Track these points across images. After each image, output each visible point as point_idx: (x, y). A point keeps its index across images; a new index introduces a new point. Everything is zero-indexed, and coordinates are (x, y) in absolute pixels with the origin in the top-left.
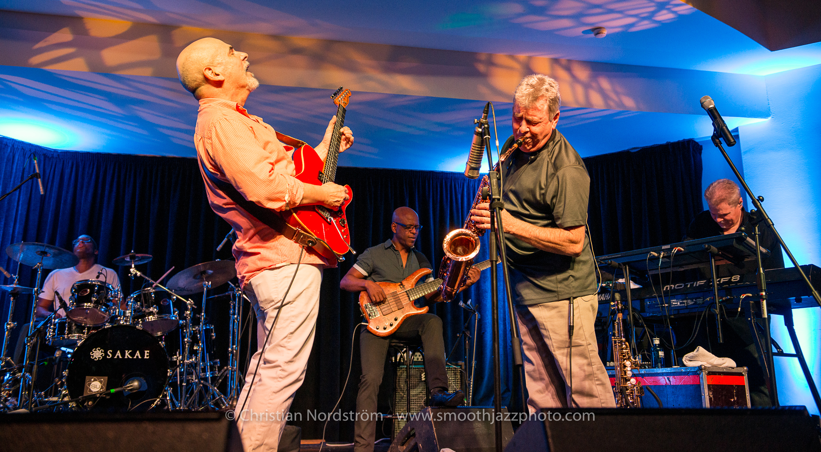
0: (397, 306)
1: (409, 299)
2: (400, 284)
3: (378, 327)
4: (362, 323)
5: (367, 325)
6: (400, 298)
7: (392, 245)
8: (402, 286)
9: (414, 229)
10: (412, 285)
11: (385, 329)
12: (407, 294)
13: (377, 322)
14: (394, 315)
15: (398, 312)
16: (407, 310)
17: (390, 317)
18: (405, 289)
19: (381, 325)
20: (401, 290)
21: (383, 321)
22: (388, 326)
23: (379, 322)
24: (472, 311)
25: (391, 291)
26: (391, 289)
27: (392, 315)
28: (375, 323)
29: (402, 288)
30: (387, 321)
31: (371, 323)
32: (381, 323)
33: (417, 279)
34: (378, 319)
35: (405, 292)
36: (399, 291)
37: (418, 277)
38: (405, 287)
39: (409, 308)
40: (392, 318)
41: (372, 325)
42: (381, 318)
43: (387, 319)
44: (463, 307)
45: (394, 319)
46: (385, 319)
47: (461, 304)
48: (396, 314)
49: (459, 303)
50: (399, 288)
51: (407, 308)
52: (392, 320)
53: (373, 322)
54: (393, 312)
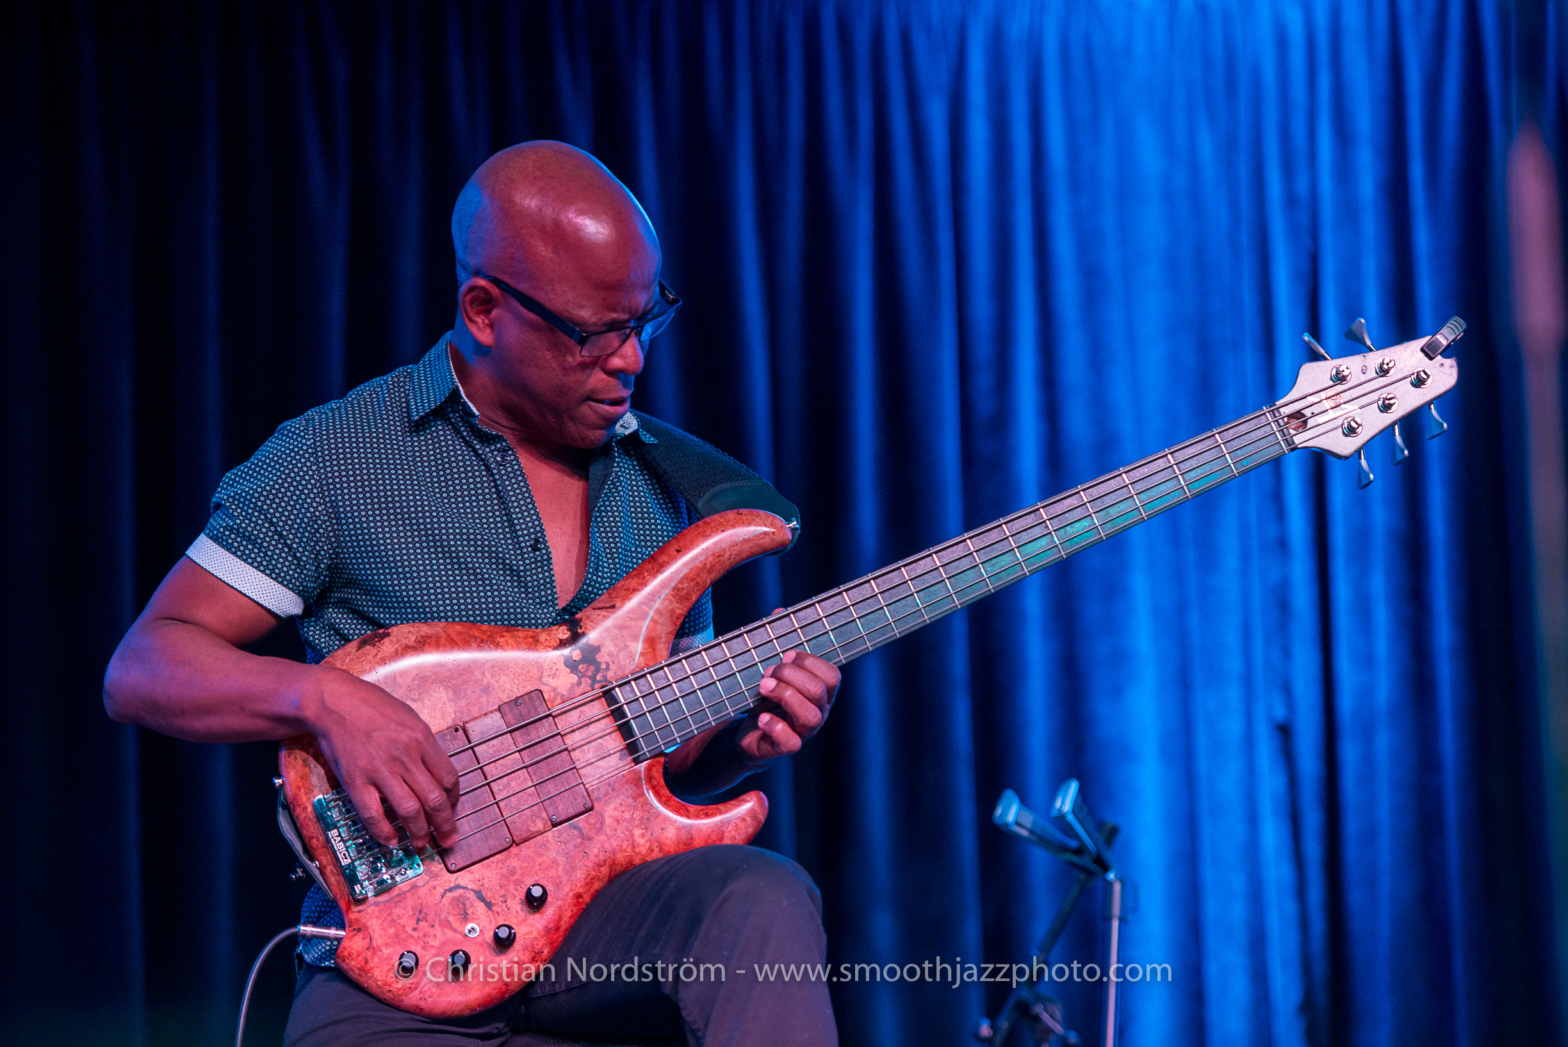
2: (563, 633)
3: (409, 958)
4: (303, 928)
5: (338, 944)
8: (577, 655)
10: (650, 641)
13: (403, 921)
14: (523, 861)
15: (548, 841)
16: (616, 830)
17: (494, 876)
18: (604, 670)
19: (432, 946)
20: (575, 681)
21: (448, 913)
22: (481, 945)
23: (418, 920)
24: (1085, 861)
25: (504, 691)
26: (502, 676)
27: (506, 864)
28: (390, 927)
29: (582, 668)
30: (472, 906)
31: (360, 929)
32: (433, 926)
33: (687, 599)
34: (408, 895)
35: (599, 698)
36: (559, 690)
37: (697, 583)
38: (599, 660)
39: (626, 813)
40: (509, 885)
41: (368, 949)
42: (435, 888)
43: (471, 895)
44: (1024, 833)
45: (519, 897)
46: (461, 895)
47: (1011, 817)
48: (537, 859)
49: (999, 811)
50: (557, 669)
51: (616, 813)
52: (506, 901)
53: (380, 922)
54: (517, 845)
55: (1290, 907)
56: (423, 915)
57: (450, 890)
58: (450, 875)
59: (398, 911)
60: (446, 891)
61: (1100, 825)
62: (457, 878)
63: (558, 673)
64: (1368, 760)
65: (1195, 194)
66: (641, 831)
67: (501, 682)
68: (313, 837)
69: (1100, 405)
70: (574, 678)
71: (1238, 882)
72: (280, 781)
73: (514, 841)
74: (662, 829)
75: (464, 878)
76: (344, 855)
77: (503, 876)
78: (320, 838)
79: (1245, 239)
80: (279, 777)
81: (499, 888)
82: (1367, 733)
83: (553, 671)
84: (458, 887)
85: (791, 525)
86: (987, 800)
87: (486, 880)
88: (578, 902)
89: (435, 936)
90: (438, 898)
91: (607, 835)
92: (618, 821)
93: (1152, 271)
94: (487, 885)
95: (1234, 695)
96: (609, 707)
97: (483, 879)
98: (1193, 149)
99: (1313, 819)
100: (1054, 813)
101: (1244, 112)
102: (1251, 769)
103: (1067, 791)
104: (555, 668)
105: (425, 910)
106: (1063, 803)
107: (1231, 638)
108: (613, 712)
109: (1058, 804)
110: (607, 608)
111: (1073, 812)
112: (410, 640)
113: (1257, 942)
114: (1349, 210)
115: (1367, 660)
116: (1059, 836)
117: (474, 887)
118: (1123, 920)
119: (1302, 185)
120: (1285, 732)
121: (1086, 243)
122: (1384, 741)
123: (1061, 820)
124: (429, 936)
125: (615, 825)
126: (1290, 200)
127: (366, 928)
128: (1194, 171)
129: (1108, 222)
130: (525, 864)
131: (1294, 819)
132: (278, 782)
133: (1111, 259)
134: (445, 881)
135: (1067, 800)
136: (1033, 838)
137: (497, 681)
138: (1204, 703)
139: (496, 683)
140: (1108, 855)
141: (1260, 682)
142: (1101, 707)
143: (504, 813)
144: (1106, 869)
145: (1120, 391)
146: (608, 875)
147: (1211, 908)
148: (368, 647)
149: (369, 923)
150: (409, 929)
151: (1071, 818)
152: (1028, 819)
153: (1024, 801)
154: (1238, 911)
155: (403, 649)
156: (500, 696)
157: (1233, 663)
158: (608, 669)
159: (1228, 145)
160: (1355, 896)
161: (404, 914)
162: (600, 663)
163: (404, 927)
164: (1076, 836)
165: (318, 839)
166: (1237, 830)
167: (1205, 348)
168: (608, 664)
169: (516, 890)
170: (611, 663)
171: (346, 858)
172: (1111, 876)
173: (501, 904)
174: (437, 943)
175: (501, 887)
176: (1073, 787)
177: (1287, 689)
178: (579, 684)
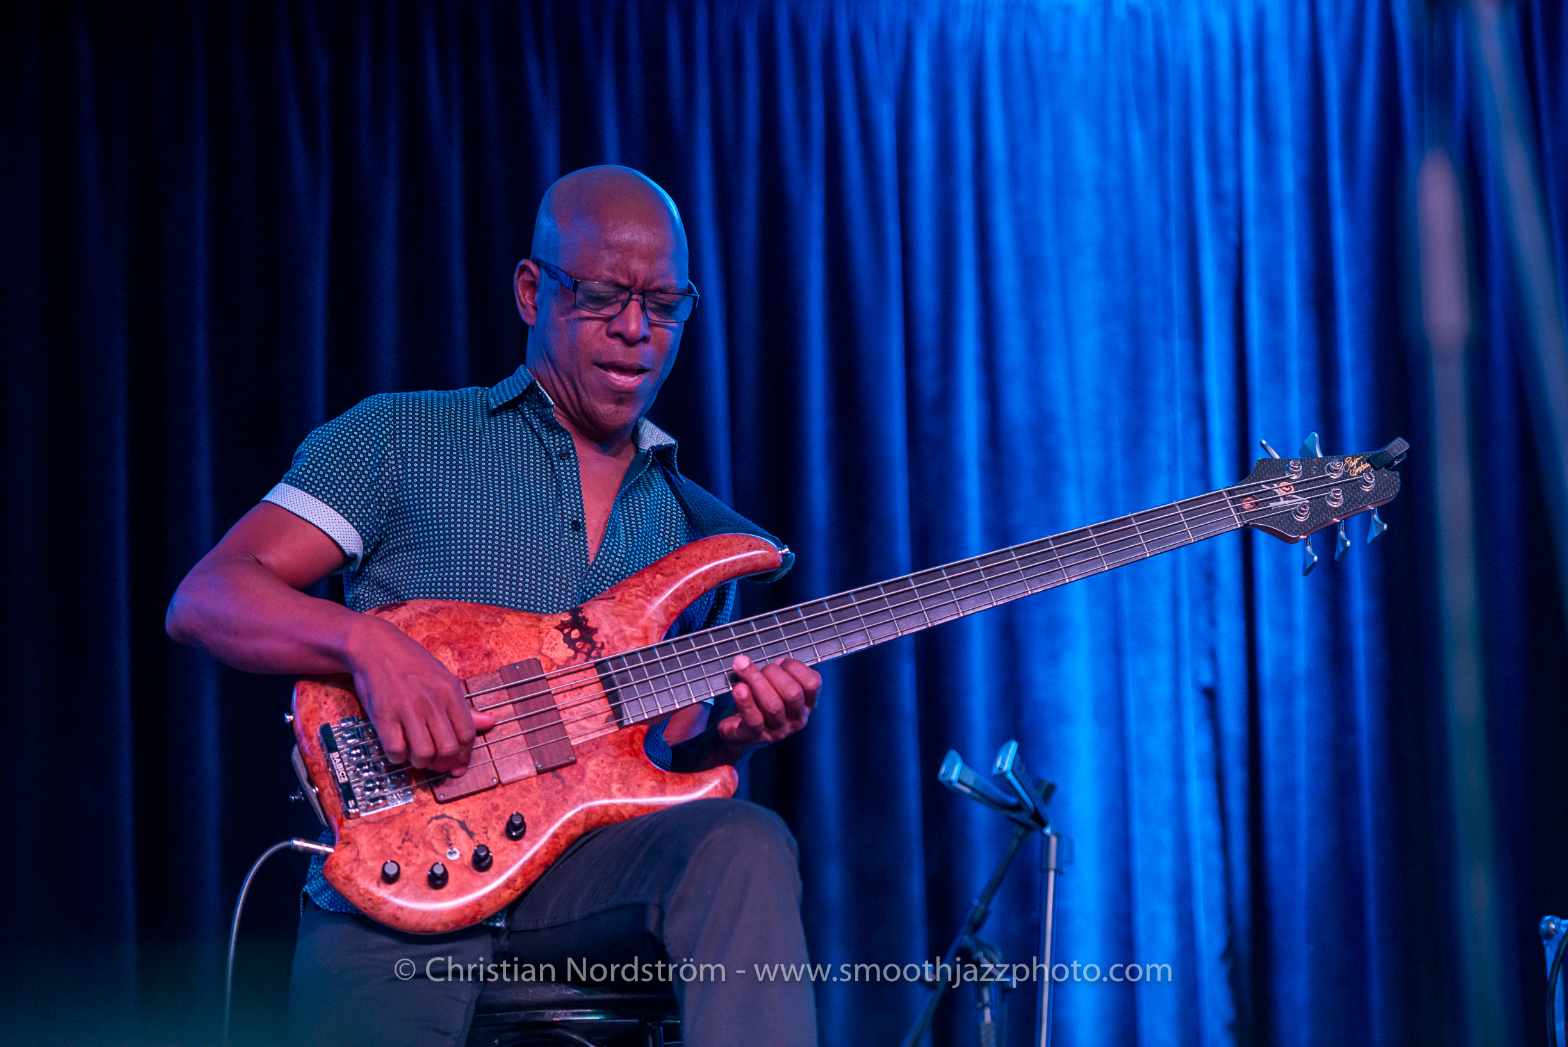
0: (535, 753)
1: (617, 712)
2: (566, 618)
3: (391, 870)
4: (296, 842)
5: (327, 855)
6: (561, 701)
7: (533, 385)
8: (575, 634)
9: (634, 308)
10: (645, 629)
11: (437, 881)
12: (606, 682)
13: (390, 840)
14: (507, 800)
15: (531, 786)
16: (595, 782)
17: (478, 811)
18: (599, 648)
19: (414, 864)
20: (571, 655)
21: (433, 837)
22: (460, 867)
23: (404, 841)
24: (1024, 817)
25: (505, 657)
26: (505, 645)
27: (491, 802)
28: (377, 843)
29: (579, 645)
30: (455, 833)
31: (348, 842)
32: (417, 847)
33: (681, 599)
34: (398, 820)
35: (591, 668)
36: (556, 661)
37: (692, 587)
38: (595, 639)
39: (607, 769)
40: (491, 819)
41: (355, 860)
42: (422, 815)
43: (456, 824)
44: (967, 790)
45: (499, 830)
46: (446, 824)
47: (954, 776)
48: (520, 800)
49: (943, 770)
50: (556, 644)
51: (596, 768)
52: (486, 833)
53: (368, 838)
54: (503, 786)
55: (1215, 859)
56: (409, 836)
57: (437, 818)
58: (437, 805)
59: (386, 831)
60: (432, 819)
61: (1038, 783)
62: (444, 809)
63: (556, 647)
64: (1287, 722)
65: (1127, 189)
66: (618, 786)
67: (504, 649)
68: (314, 764)
69: (1038, 387)
70: (571, 653)
71: (1166, 836)
72: (292, 717)
73: (500, 782)
74: (638, 786)
75: (451, 810)
76: (343, 774)
77: (487, 811)
78: (322, 763)
79: (1174, 231)
80: (290, 714)
81: (481, 820)
82: (1287, 698)
83: (552, 645)
84: (443, 816)
85: (784, 551)
86: (932, 759)
87: (470, 813)
88: (553, 841)
89: (418, 855)
90: (425, 823)
91: (587, 786)
92: (598, 775)
93: (1087, 261)
94: (470, 817)
95: (1163, 660)
96: (599, 674)
97: (468, 812)
98: (1126, 147)
99: (1236, 777)
100: (995, 771)
101: (1173, 113)
102: (1179, 730)
103: (1008, 750)
104: (554, 642)
105: (411, 833)
106: (1003, 763)
107: (1161, 607)
108: (602, 679)
109: (999, 763)
110: (607, 599)
111: (1012, 770)
112: (424, 609)
113: (1184, 893)
114: (1271, 205)
115: (1287, 628)
116: (999, 793)
117: (459, 818)
118: (1058, 872)
119: (1228, 182)
120: (1210, 695)
121: (1025, 234)
122: (1302, 704)
123: (1001, 779)
124: (412, 855)
125: (595, 778)
126: (1217, 196)
127: (355, 843)
128: (1127, 167)
129: (1046, 214)
130: (508, 803)
131: (1219, 778)
132: (289, 718)
133: (1049, 250)
134: (433, 810)
135: (1006, 760)
136: (977, 796)
137: (500, 649)
138: (1135, 668)
139: (498, 650)
140: (1045, 811)
141: (1187, 648)
142: (1039, 672)
143: (493, 756)
144: (1044, 824)
145: (1057, 375)
146: (584, 821)
147: (1140, 861)
148: (385, 612)
149: (358, 839)
150: (394, 847)
151: (1010, 776)
152: (971, 777)
153: (966, 761)
154: (1166, 864)
155: (417, 615)
156: (502, 661)
157: (1162, 631)
158: (603, 647)
159: (1159, 144)
160: (1275, 850)
161: (391, 834)
162: (596, 643)
163: (390, 845)
164: (1016, 794)
165: (319, 764)
166: (1166, 788)
167: (1136, 333)
168: (603, 644)
169: (498, 824)
170: (606, 644)
171: (344, 777)
172: (1048, 831)
173: (482, 834)
174: (419, 862)
175: (484, 820)
176: (1013, 746)
177: (1213, 655)
178: (574, 658)
